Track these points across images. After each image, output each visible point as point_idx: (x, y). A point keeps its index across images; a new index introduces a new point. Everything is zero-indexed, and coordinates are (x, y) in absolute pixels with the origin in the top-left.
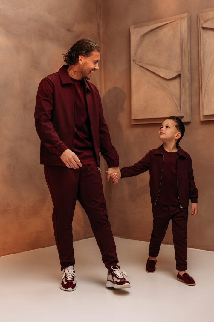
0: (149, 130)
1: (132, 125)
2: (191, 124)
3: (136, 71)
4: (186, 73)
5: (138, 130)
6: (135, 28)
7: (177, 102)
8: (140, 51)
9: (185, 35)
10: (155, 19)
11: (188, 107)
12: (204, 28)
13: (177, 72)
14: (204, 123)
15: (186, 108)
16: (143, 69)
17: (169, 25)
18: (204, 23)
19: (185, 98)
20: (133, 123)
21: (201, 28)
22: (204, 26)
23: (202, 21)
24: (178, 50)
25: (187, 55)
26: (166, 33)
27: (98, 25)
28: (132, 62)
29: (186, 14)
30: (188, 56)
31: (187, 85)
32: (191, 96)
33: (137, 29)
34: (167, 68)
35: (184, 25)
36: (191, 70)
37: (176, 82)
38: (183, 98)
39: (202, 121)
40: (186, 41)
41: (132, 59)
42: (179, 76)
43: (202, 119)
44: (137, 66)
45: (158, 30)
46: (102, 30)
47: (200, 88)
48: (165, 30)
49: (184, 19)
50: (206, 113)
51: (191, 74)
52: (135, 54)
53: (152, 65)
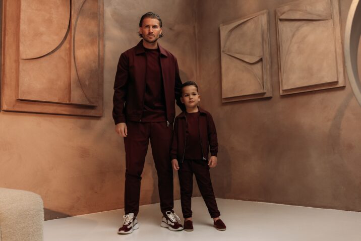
0: (237, 106)
2: (273, 99)
3: (225, 60)
4: (267, 57)
5: (228, 108)
6: (224, 25)
7: (261, 82)
8: (228, 43)
9: (265, 27)
10: (240, 18)
11: (269, 85)
12: (281, 20)
13: (260, 57)
14: (283, 97)
15: (268, 85)
16: (231, 57)
17: (252, 20)
18: (281, 15)
19: (267, 77)
20: (224, 102)
21: (279, 20)
22: (281, 17)
23: (279, 14)
24: (260, 39)
26: (249, 27)
27: (194, 27)
28: (222, 53)
29: (265, 11)
30: (269, 44)
31: (268, 67)
32: (271, 75)
33: (225, 26)
34: (251, 54)
35: (264, 19)
36: (271, 53)
37: (259, 66)
38: (265, 78)
39: (281, 96)
40: (266, 31)
41: (222, 50)
42: (261, 60)
43: (281, 93)
44: (227, 55)
45: (243, 25)
46: (197, 31)
47: (279, 69)
48: (249, 24)
49: (264, 14)
50: (285, 88)
51: (271, 58)
52: (224, 47)
53: (238, 53)
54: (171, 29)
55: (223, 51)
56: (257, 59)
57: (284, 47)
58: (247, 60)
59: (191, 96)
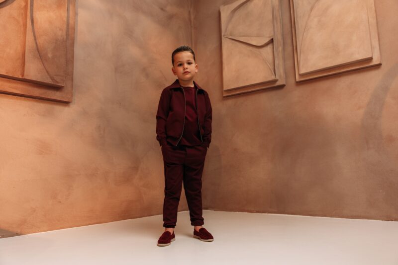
0: (240, 100)
1: (224, 97)
2: (285, 87)
3: (227, 45)
4: (278, 38)
5: (230, 102)
6: (224, 6)
7: (272, 67)
8: (230, 27)
11: (282, 71)
13: (269, 37)
14: (299, 83)
15: (280, 71)
16: (233, 41)
19: (279, 62)
20: (225, 95)
24: (270, 17)
25: (279, 20)
27: (189, 12)
28: (223, 37)
30: (280, 22)
31: (280, 49)
32: (284, 59)
33: (226, 6)
34: (258, 36)
36: (283, 32)
37: (269, 49)
38: (276, 62)
39: (297, 82)
40: (277, 7)
41: (223, 34)
42: (272, 41)
43: (298, 79)
44: (229, 40)
46: (192, 17)
47: (294, 50)
50: (303, 71)
51: (283, 39)
52: (226, 31)
53: (244, 36)
54: (162, 9)
55: (224, 36)
56: (267, 40)
57: (300, 24)
58: (254, 43)
59: (186, 66)
